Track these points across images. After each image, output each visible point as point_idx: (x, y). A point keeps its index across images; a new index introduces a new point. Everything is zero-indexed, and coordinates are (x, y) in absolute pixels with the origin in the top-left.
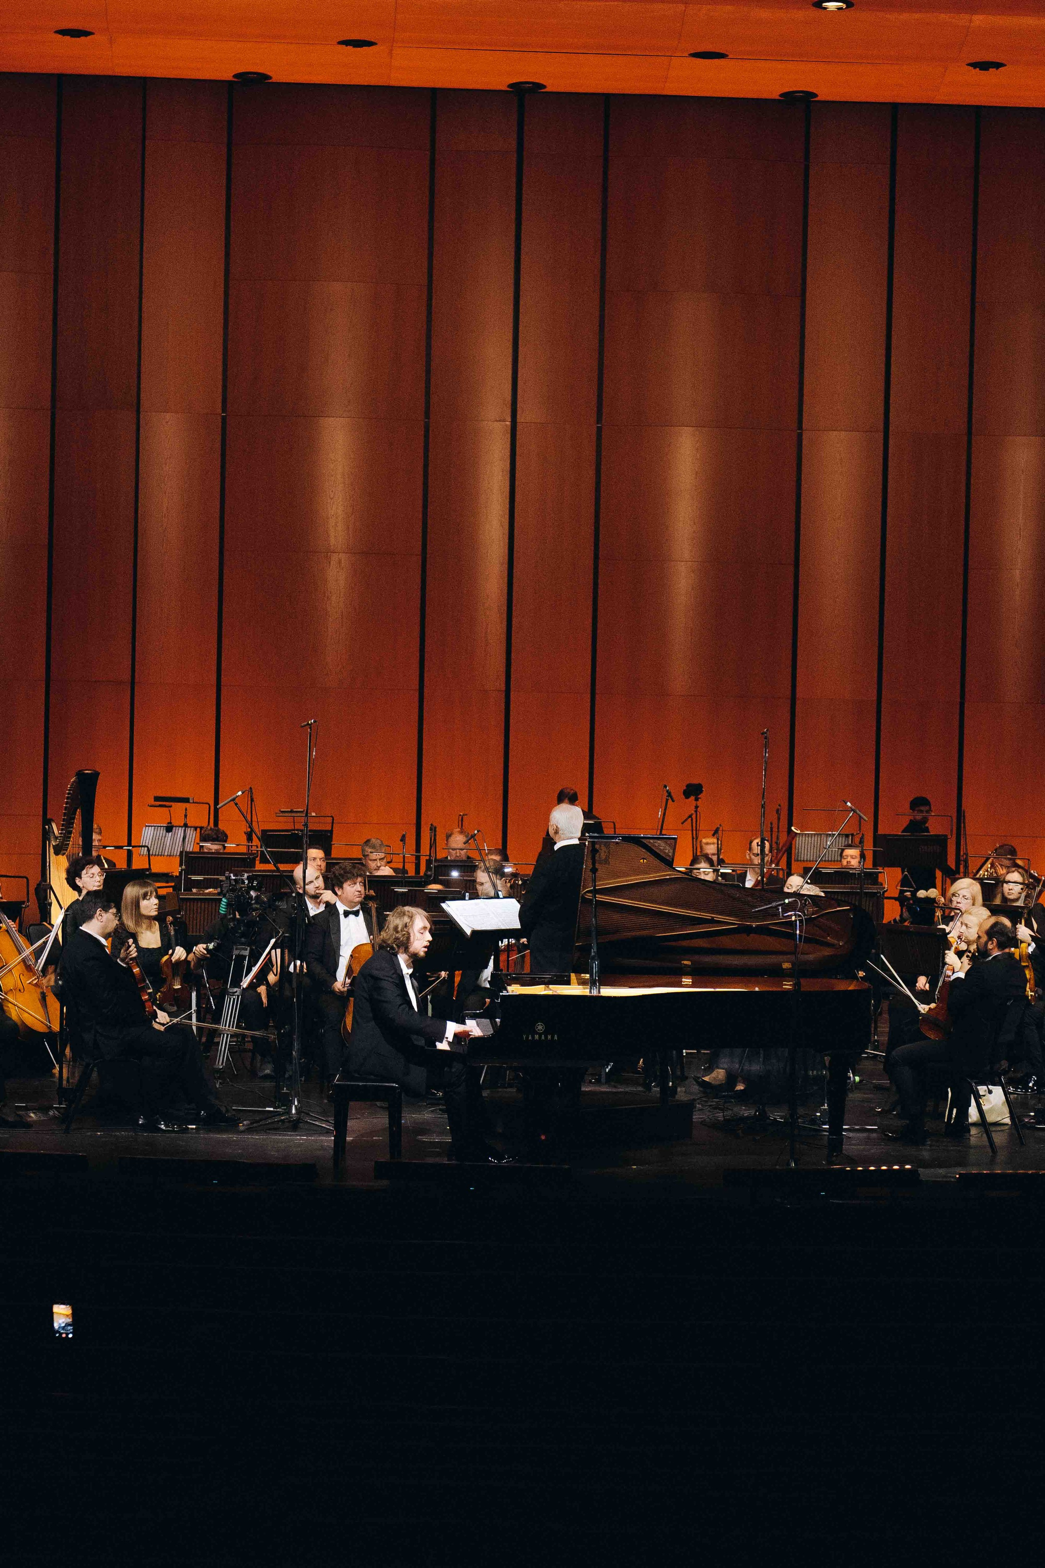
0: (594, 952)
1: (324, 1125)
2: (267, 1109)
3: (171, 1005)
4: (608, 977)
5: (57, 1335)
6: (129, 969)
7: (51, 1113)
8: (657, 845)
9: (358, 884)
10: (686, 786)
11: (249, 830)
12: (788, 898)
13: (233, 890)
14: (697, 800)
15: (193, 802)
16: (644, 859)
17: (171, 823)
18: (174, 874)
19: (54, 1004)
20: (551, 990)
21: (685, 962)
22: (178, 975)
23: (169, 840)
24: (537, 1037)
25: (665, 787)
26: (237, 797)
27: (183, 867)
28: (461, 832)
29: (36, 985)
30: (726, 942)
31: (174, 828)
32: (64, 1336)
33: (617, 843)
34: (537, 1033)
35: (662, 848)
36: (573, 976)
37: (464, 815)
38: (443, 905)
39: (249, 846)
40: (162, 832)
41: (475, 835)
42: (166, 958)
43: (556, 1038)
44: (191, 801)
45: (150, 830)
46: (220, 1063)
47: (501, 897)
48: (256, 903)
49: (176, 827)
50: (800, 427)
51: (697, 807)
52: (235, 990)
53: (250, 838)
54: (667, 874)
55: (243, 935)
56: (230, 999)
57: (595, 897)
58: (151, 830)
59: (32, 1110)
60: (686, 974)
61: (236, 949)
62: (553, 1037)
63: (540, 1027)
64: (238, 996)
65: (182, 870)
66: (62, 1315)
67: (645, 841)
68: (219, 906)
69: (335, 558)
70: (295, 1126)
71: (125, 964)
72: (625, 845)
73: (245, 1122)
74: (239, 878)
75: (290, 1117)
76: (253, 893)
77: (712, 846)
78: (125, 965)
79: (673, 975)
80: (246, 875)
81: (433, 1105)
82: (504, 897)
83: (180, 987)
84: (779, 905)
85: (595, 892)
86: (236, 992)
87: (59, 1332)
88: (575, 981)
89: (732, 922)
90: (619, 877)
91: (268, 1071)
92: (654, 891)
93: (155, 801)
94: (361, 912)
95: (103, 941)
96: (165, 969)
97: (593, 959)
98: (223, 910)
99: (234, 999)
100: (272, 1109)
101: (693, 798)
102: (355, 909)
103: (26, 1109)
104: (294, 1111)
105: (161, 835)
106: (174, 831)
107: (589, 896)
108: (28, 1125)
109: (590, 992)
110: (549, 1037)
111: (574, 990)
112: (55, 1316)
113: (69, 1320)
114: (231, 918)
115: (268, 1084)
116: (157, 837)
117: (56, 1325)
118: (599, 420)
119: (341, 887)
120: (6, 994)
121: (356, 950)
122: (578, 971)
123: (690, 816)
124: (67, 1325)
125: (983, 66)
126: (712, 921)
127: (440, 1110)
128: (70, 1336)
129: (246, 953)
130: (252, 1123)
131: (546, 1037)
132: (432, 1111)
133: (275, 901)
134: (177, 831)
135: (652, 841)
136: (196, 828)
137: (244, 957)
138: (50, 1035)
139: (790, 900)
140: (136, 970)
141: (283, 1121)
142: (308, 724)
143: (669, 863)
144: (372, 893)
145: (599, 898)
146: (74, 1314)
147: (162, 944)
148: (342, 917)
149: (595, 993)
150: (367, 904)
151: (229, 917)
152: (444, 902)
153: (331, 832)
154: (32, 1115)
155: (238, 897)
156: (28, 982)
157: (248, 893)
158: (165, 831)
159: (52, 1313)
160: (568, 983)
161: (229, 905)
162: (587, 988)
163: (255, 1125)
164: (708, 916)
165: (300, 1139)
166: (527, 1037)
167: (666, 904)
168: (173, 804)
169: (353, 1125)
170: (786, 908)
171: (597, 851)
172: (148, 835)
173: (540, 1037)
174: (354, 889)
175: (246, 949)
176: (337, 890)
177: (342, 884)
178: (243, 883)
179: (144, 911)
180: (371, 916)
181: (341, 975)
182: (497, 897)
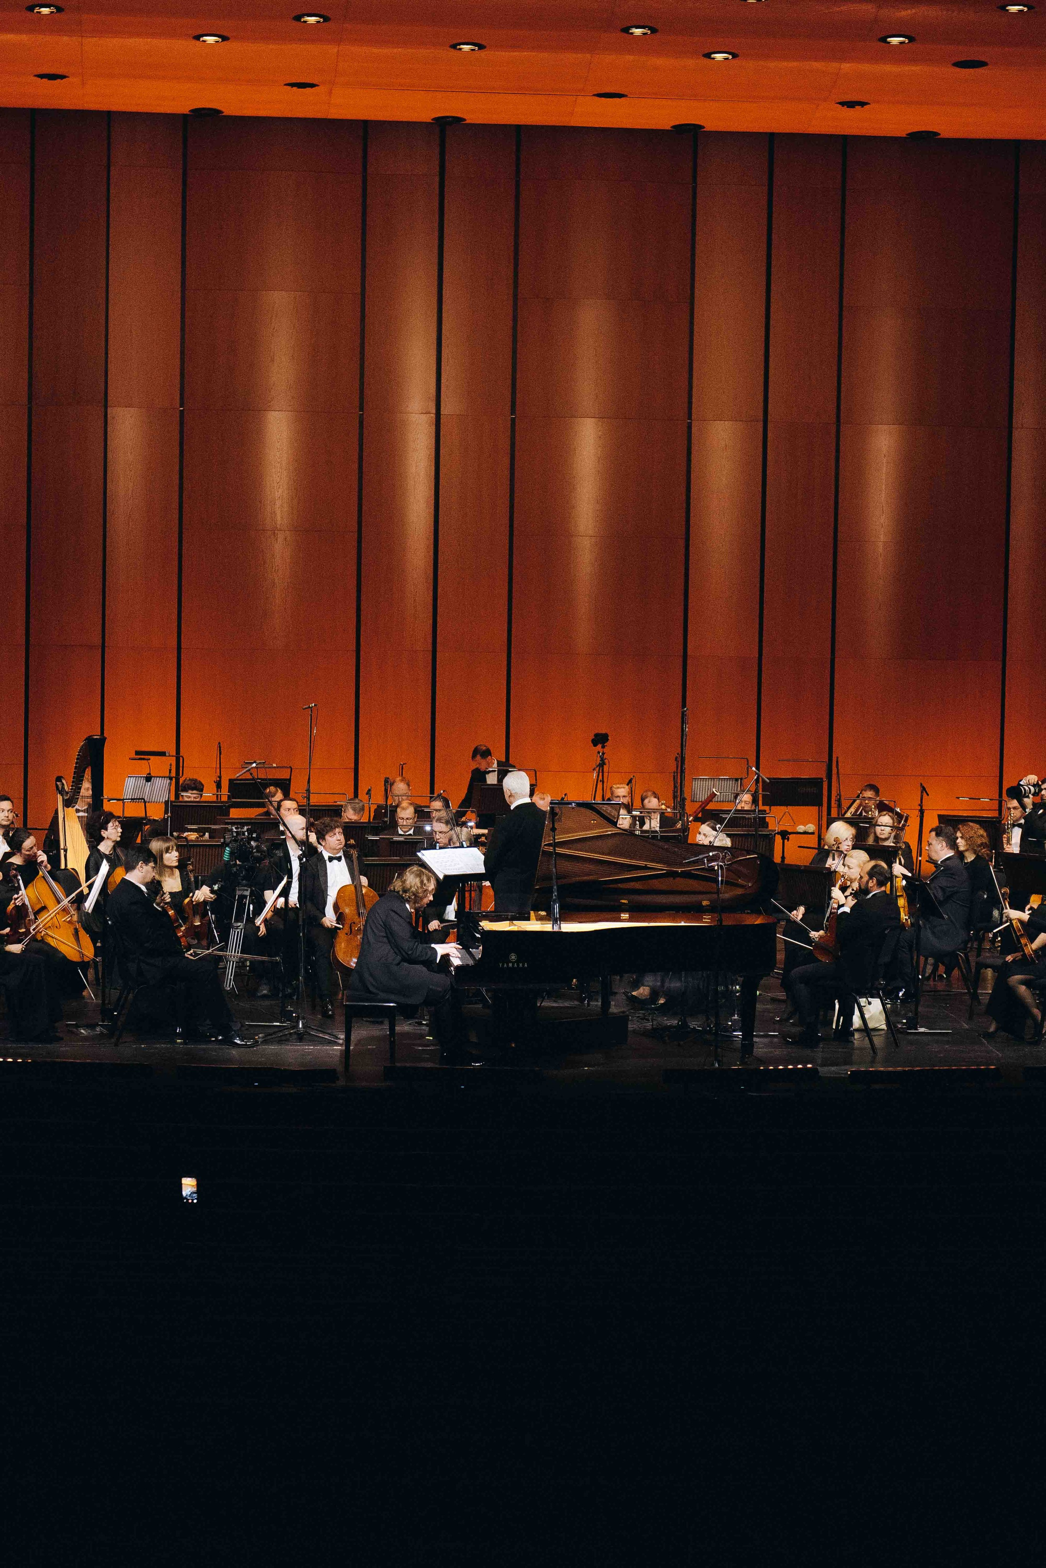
0: (555, 895)
1: (326, 1037)
2: (275, 1024)
3: (192, 939)
4: (565, 917)
5: (185, 1201)
6: (165, 912)
7: (98, 1029)
8: (605, 809)
9: (337, 834)
10: (595, 736)
11: (218, 779)
12: (712, 851)
13: (236, 841)
14: (603, 747)
15: (169, 756)
16: (594, 820)
17: (150, 774)
19: (85, 939)
20: (515, 925)
21: (623, 901)
22: (198, 914)
23: (148, 789)
24: (510, 965)
26: (252, 768)
27: (169, 814)
28: (402, 781)
29: (69, 922)
30: (656, 884)
31: (153, 778)
32: (190, 1201)
33: (573, 808)
34: (511, 962)
35: (609, 811)
36: (532, 913)
37: (404, 764)
38: (419, 854)
39: (222, 794)
40: (142, 781)
41: (441, 794)
42: (187, 900)
43: (526, 966)
44: (167, 754)
46: (228, 986)
47: (465, 846)
48: (257, 852)
49: (154, 777)
50: (690, 417)
52: (239, 924)
54: (610, 831)
55: (244, 878)
56: (235, 932)
57: (555, 850)
58: (132, 780)
59: (82, 1027)
60: (624, 911)
61: (239, 890)
62: (523, 965)
63: (513, 957)
64: (242, 929)
65: (168, 817)
66: (189, 1185)
67: (595, 806)
68: (223, 854)
69: (281, 536)
70: (301, 1037)
71: (160, 907)
72: (583, 810)
73: (260, 1035)
75: (298, 1031)
76: (252, 843)
78: (160, 909)
79: (611, 911)
82: (468, 847)
83: (199, 923)
84: (704, 857)
85: (554, 845)
86: (240, 926)
87: (186, 1199)
88: (534, 917)
89: (661, 868)
90: (570, 833)
91: (265, 992)
92: (599, 843)
93: (136, 755)
94: (343, 858)
95: (144, 888)
97: (555, 903)
98: (226, 857)
99: (238, 932)
100: (278, 1024)
101: (600, 746)
102: (338, 855)
103: (77, 1026)
104: (301, 1026)
105: (141, 785)
106: (152, 780)
107: (546, 849)
109: (553, 928)
110: (521, 965)
111: (533, 925)
112: (183, 1186)
113: (195, 1189)
114: (234, 864)
115: (267, 1003)
116: (138, 787)
117: (184, 1194)
118: (513, 412)
119: (324, 839)
121: (342, 890)
122: (536, 909)
124: (193, 1193)
125: (851, 104)
126: (646, 868)
127: (416, 1023)
128: (195, 1201)
129: (247, 893)
130: (266, 1036)
131: (518, 965)
132: (410, 1024)
133: (273, 849)
134: (155, 781)
135: (601, 806)
137: (245, 897)
138: (82, 964)
139: (714, 853)
140: (171, 912)
141: (291, 1034)
142: (309, 707)
143: (615, 824)
144: (352, 842)
145: (557, 850)
146: (198, 1185)
147: (182, 888)
148: (327, 862)
149: (556, 929)
150: (348, 851)
151: (232, 863)
152: (420, 852)
153: (290, 780)
154: (83, 1031)
155: (241, 846)
156: (63, 920)
157: (249, 843)
158: (144, 782)
159: (181, 1184)
160: (528, 919)
161: (232, 853)
162: (548, 925)
163: (269, 1037)
164: (642, 863)
165: (309, 1049)
166: (503, 965)
167: (609, 854)
168: (152, 757)
169: (353, 1037)
170: (711, 859)
171: (557, 814)
172: (131, 784)
173: (513, 965)
174: (336, 839)
175: (247, 890)
176: (321, 841)
177: (325, 836)
178: (244, 834)
179: (166, 862)
180: (352, 861)
181: (329, 911)
182: (462, 846)
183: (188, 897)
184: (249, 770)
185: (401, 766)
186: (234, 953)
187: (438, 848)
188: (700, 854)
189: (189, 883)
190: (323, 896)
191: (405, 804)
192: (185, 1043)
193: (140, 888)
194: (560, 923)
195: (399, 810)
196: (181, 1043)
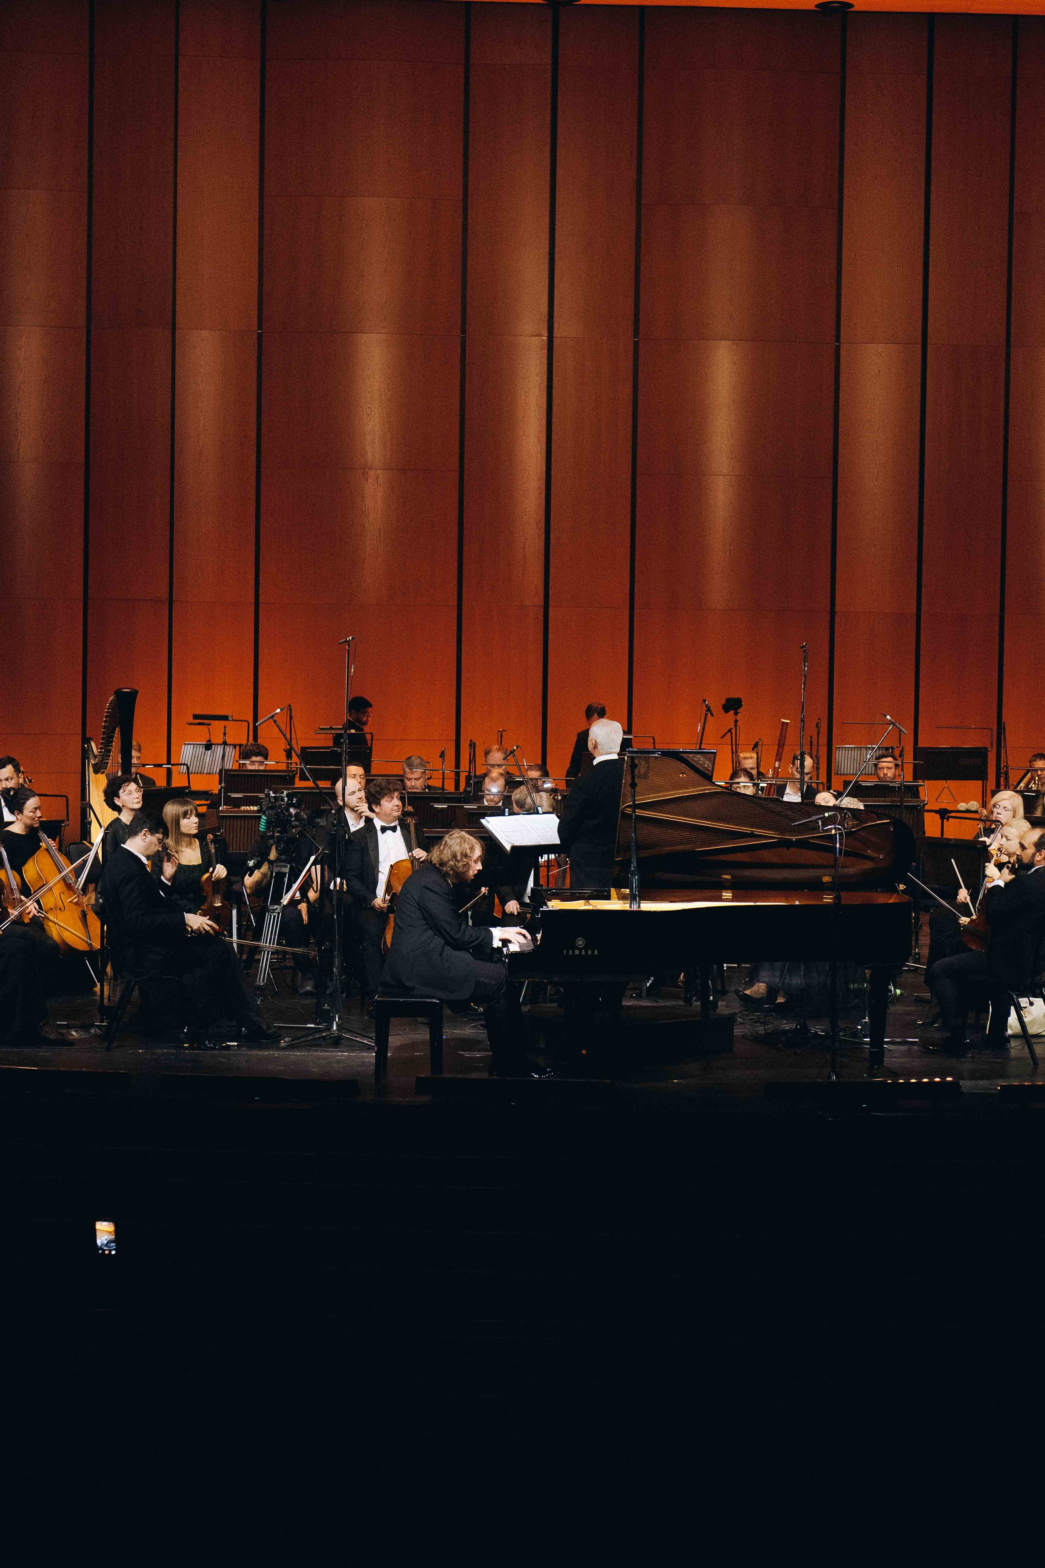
0: (634, 867)
1: (365, 1042)
2: (309, 1025)
4: (648, 892)
5: (100, 1252)
7: (93, 1031)
8: (696, 759)
9: (396, 800)
10: (726, 701)
11: (288, 747)
12: (827, 812)
13: (272, 808)
14: (736, 714)
15: (232, 720)
16: (683, 773)
17: (210, 741)
18: (214, 792)
20: (590, 905)
21: (725, 876)
22: (218, 892)
23: (208, 759)
24: (577, 952)
25: (705, 701)
26: (276, 714)
27: (223, 785)
28: (499, 750)
29: (77, 904)
30: (767, 856)
31: (213, 746)
32: (107, 1252)
33: (656, 758)
34: (577, 948)
35: (701, 762)
36: (613, 891)
37: (503, 731)
38: (482, 821)
39: (288, 763)
40: (201, 750)
41: (514, 750)
42: (206, 875)
43: (596, 952)
44: (230, 719)
45: (189, 748)
46: (261, 981)
47: (541, 812)
48: (295, 820)
49: (215, 744)
50: (838, 340)
51: (736, 721)
52: (276, 907)
53: (289, 756)
54: (707, 789)
56: (271, 916)
57: (635, 812)
58: (191, 747)
59: (74, 1028)
60: (726, 888)
61: (277, 866)
62: (593, 952)
63: (580, 942)
64: (279, 913)
65: (221, 788)
66: (104, 1231)
67: (684, 756)
68: (259, 823)
69: (372, 473)
70: (337, 1042)
72: (665, 759)
73: (286, 1039)
74: (278, 795)
75: (331, 1034)
76: (292, 810)
77: (750, 760)
79: (713, 889)
80: (285, 792)
81: (474, 1020)
82: (544, 813)
83: (220, 904)
84: (819, 819)
85: (635, 806)
86: (277, 909)
87: (102, 1249)
88: (615, 896)
89: (772, 836)
90: (657, 792)
91: (308, 988)
92: (694, 805)
93: (193, 719)
94: (399, 828)
95: (144, 860)
96: (205, 887)
97: (633, 874)
98: (262, 827)
99: (274, 916)
100: (313, 1026)
101: (732, 712)
102: (392, 825)
103: (68, 1027)
104: (335, 1028)
105: (200, 753)
106: (213, 748)
107: (629, 811)
108: (72, 1043)
109: (630, 906)
110: (590, 952)
111: (614, 904)
112: (98, 1233)
113: (112, 1237)
114: (270, 836)
116: (196, 756)
117: (99, 1242)
118: (636, 334)
119: (380, 803)
120: (46, 912)
121: (396, 866)
122: (619, 886)
123: (730, 731)
124: (110, 1242)
126: (752, 835)
127: (482, 1025)
128: (113, 1252)
129: (286, 870)
130: (293, 1040)
131: (586, 952)
132: (473, 1027)
133: (314, 818)
134: (216, 749)
135: (691, 756)
136: (235, 746)
137: (284, 874)
138: (91, 954)
139: (830, 813)
141: (324, 1037)
142: (346, 641)
143: (708, 777)
144: (410, 809)
145: (639, 812)
146: (117, 1231)
147: (202, 862)
148: (379, 832)
149: (635, 907)
150: (405, 820)
151: (269, 834)
154: (74, 1033)
155: (278, 814)
156: (69, 900)
157: (288, 810)
158: (204, 750)
159: (95, 1230)
160: (608, 898)
161: (268, 822)
162: (628, 903)
163: (296, 1041)
164: (748, 830)
165: (342, 1056)
166: (568, 952)
167: (706, 819)
168: (212, 722)
169: (394, 1040)
170: (826, 822)
171: (636, 766)
172: (188, 753)
173: (580, 952)
174: (391, 805)
175: (286, 867)
176: (374, 807)
177: (379, 800)
178: (283, 800)
179: (184, 829)
180: (410, 832)
181: (381, 890)
182: (538, 813)
183: (208, 871)
184: (273, 717)
185: (500, 733)
186: (269, 942)
187: (507, 814)
188: (814, 815)
189: (210, 856)
190: (374, 875)
191: (495, 773)
192: (191, 1048)
193: (139, 859)
194: (639, 903)
195: (487, 780)
196: (187, 1048)
